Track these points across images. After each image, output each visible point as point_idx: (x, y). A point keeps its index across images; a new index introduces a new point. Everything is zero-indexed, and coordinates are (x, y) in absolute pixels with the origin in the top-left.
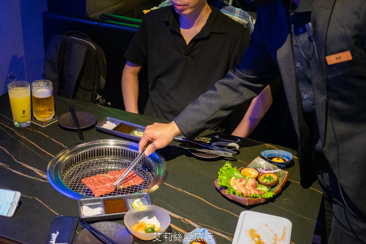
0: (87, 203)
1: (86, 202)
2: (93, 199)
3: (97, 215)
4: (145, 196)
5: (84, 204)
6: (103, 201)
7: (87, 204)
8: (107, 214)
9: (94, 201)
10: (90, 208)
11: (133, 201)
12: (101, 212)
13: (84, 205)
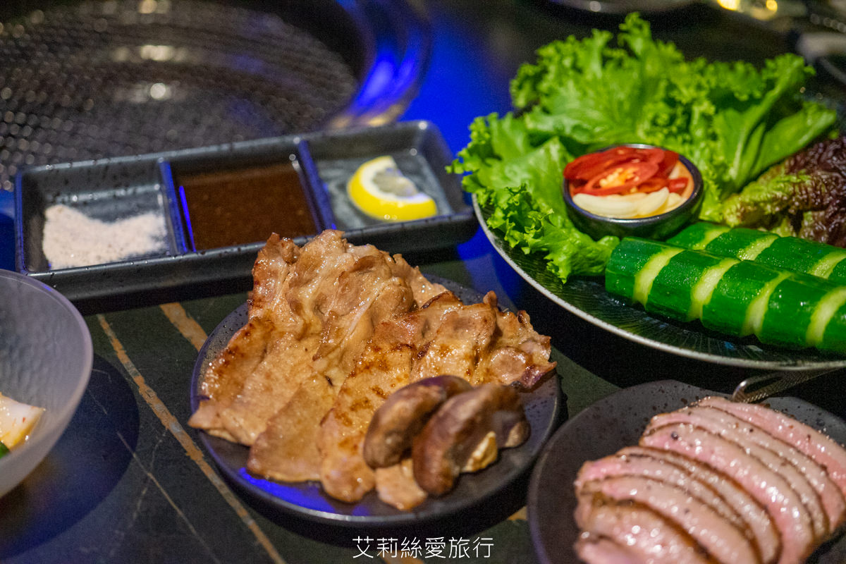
0: (77, 191)
1: (67, 182)
2: (107, 167)
3: (131, 259)
4: (418, 140)
5: (58, 194)
6: (166, 175)
7: (74, 198)
8: (191, 249)
9: (115, 177)
10: (94, 216)
11: (353, 171)
12: (156, 239)
13: (54, 203)
